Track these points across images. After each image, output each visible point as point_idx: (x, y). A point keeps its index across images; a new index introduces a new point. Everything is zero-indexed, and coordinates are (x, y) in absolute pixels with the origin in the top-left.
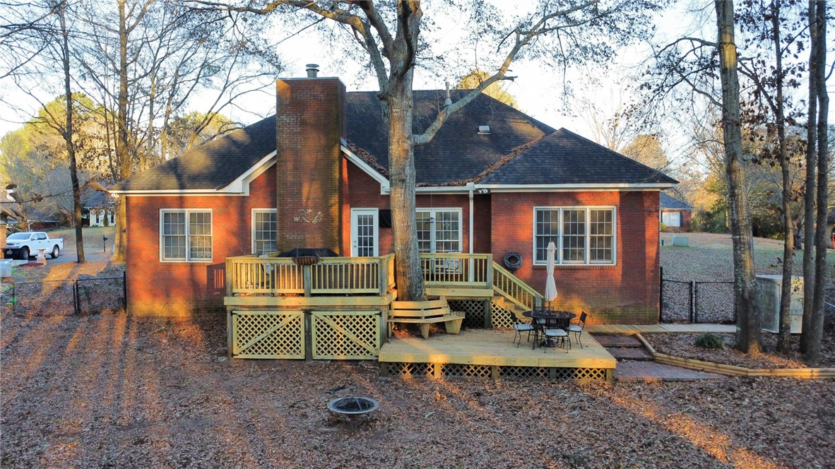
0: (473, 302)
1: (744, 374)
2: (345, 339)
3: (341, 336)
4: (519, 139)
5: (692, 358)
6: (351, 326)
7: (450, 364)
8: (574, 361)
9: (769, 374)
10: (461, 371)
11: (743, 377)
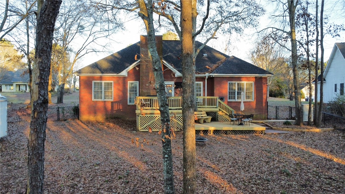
0: (212, 113)
1: (301, 131)
2: (177, 124)
3: (176, 123)
4: (219, 59)
5: (284, 127)
6: (179, 120)
7: (216, 130)
8: (253, 128)
9: (308, 131)
10: (219, 132)
11: (301, 132)
